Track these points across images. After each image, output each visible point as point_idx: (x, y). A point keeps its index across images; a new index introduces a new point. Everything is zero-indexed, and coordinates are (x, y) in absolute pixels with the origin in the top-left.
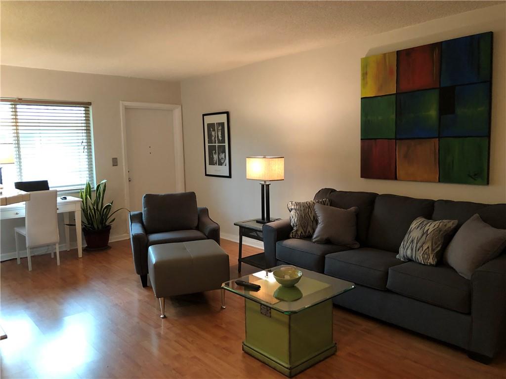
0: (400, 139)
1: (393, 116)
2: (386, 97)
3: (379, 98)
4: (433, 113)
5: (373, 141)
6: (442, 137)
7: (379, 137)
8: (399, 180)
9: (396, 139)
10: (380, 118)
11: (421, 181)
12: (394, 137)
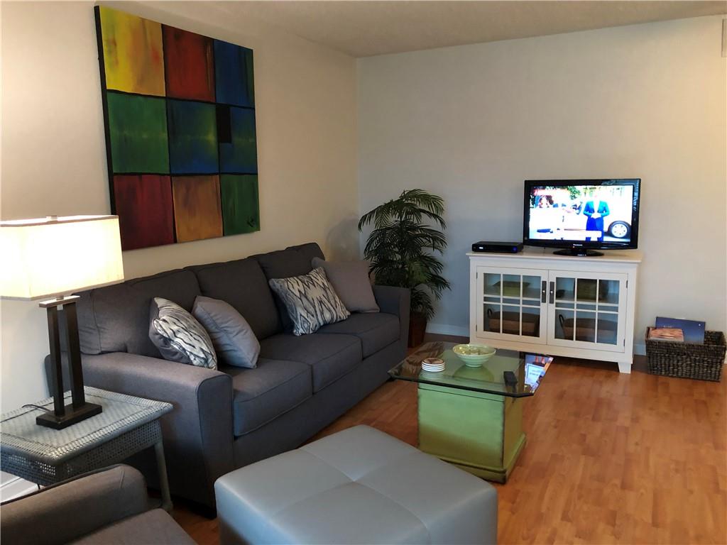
0: (178, 175)
1: (165, 136)
2: (153, 99)
3: (140, 98)
4: (211, 137)
5: (137, 177)
6: (223, 173)
7: (147, 171)
8: (181, 242)
9: (171, 175)
10: (145, 136)
11: (206, 239)
12: (168, 173)
